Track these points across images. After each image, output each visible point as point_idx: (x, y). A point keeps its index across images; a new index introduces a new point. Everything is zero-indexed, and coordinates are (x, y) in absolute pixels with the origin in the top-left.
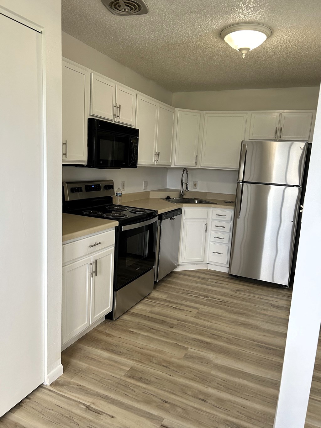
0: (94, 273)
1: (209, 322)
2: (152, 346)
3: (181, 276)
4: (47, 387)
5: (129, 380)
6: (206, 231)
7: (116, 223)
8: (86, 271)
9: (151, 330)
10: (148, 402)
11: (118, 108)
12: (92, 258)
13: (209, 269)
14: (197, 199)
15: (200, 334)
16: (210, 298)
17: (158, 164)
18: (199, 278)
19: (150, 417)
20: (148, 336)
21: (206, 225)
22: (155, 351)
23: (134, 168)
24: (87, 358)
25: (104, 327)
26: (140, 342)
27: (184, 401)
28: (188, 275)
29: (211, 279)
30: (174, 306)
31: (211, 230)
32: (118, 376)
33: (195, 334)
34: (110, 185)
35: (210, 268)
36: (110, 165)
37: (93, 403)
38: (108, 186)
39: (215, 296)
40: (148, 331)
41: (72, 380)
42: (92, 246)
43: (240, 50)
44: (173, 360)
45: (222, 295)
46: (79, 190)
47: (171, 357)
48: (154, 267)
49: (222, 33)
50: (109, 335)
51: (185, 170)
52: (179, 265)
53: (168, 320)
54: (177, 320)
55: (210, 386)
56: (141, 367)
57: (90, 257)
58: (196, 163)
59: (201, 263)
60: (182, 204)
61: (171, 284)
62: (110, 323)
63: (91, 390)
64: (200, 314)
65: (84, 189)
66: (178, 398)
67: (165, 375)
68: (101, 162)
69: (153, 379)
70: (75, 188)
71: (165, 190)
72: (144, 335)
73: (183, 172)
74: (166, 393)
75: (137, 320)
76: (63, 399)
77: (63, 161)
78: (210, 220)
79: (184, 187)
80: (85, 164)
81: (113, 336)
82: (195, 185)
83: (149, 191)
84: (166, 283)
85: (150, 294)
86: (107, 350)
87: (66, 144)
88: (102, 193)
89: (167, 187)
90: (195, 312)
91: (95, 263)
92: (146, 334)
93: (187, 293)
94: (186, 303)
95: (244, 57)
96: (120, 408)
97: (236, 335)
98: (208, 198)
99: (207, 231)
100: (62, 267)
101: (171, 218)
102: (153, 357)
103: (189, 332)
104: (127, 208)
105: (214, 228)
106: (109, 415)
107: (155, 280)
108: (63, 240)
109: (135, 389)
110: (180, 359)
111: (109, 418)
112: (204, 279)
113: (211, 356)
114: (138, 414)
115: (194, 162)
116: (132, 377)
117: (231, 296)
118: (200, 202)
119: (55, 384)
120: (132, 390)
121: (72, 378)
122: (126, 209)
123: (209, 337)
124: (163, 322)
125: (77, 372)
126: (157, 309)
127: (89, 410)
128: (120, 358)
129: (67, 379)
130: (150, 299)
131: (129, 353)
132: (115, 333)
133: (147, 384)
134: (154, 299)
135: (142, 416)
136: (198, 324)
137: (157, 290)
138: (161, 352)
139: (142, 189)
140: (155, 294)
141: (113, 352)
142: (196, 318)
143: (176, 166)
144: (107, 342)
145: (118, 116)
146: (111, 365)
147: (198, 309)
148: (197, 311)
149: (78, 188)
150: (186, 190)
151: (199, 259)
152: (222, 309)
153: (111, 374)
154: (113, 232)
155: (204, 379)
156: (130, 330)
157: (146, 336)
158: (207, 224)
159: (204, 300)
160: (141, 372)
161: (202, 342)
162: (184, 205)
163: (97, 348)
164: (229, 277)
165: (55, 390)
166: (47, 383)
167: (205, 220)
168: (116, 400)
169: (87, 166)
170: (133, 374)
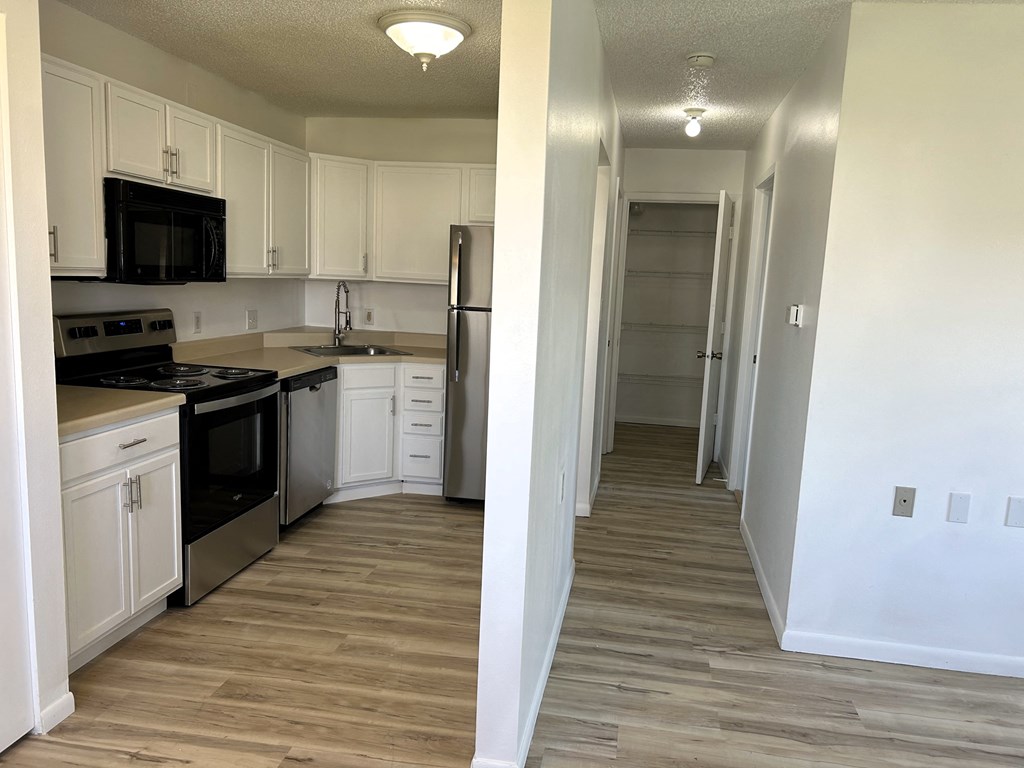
0: (134, 502)
1: (396, 586)
2: (273, 640)
3: (343, 512)
4: (41, 738)
5: (223, 702)
6: (394, 412)
7: (181, 399)
8: (115, 501)
9: (272, 614)
10: (260, 729)
11: (173, 155)
12: (129, 472)
13: (404, 492)
14: (372, 346)
15: (374, 609)
16: (400, 546)
17: (278, 271)
18: (383, 511)
19: (265, 750)
20: (264, 626)
21: (394, 399)
22: (280, 648)
23: (219, 281)
24: (128, 678)
25: (165, 621)
26: (247, 637)
27: (334, 716)
28: (359, 509)
29: (408, 510)
30: (324, 567)
31: (406, 410)
32: (198, 699)
33: (362, 610)
34: (164, 321)
35: (408, 489)
36: (163, 275)
37: (146, 749)
38: (159, 322)
39: (411, 540)
40: (263, 617)
41: (97, 719)
42: (126, 447)
43: (418, 56)
44: (315, 657)
45: (427, 538)
46: (90, 332)
47: (311, 653)
48: (277, 493)
49: (381, 22)
50: (178, 634)
51: (343, 285)
52: (338, 490)
53: (310, 593)
54: (328, 590)
55: (384, 687)
56: (249, 678)
57: (123, 471)
58: (366, 270)
59: (388, 481)
60: (336, 358)
61: (319, 528)
62: (179, 613)
63: (139, 728)
64: (379, 575)
65: (101, 330)
66: (321, 714)
67: (298, 683)
68: (139, 271)
69: (271, 693)
70: (79, 329)
71: (301, 329)
72: (255, 625)
73: (339, 289)
74: (298, 710)
75: (242, 601)
76: (80, 751)
77: (52, 270)
78: (402, 389)
79: (343, 323)
80: (103, 274)
81: (186, 634)
82: (369, 316)
83: (262, 334)
84: (309, 528)
85: (270, 551)
86: (174, 660)
87: (53, 233)
88: (146, 339)
89: (307, 324)
90: (367, 572)
91: (135, 484)
92: (259, 622)
93: (353, 541)
94: (350, 560)
95: (425, 69)
96: (201, 746)
97: (445, 602)
98: (398, 343)
99: (397, 412)
100: (62, 490)
101: (312, 388)
102: (273, 658)
103: (351, 609)
104: (207, 370)
105: (409, 405)
106: (181, 761)
107: (282, 523)
108: (62, 433)
109: (233, 714)
110: (328, 654)
111: (181, 764)
112: (392, 512)
113: (393, 641)
114: (241, 750)
115: (361, 268)
116: (229, 696)
117: (446, 538)
118: (381, 352)
119: (60, 729)
120: (228, 715)
121: (97, 715)
122: (204, 371)
123: (391, 611)
124: (298, 598)
125: (107, 704)
126: (286, 577)
127: (138, 759)
128: (203, 670)
129: (85, 718)
130: (272, 560)
131: (224, 659)
132: (191, 629)
133: (260, 702)
134: (281, 559)
135: (248, 751)
136: (370, 593)
137: (287, 544)
138: (289, 648)
139: (244, 328)
140: (281, 551)
141: (186, 661)
142: (368, 582)
143: (320, 275)
144: (173, 648)
145: (173, 173)
146: (183, 684)
147: (373, 566)
148: (372, 570)
149: (87, 328)
150: (346, 328)
151: (384, 472)
152: (424, 561)
153: (182, 698)
154: (174, 417)
155: (373, 678)
156: (225, 619)
157: (260, 626)
158: (394, 397)
159: (388, 550)
160: (248, 685)
161: (375, 621)
162: (342, 359)
163: (150, 659)
164: (446, 503)
165: (60, 740)
166: (42, 730)
167: (392, 390)
168: (195, 736)
169: (105, 280)
170: (229, 691)
